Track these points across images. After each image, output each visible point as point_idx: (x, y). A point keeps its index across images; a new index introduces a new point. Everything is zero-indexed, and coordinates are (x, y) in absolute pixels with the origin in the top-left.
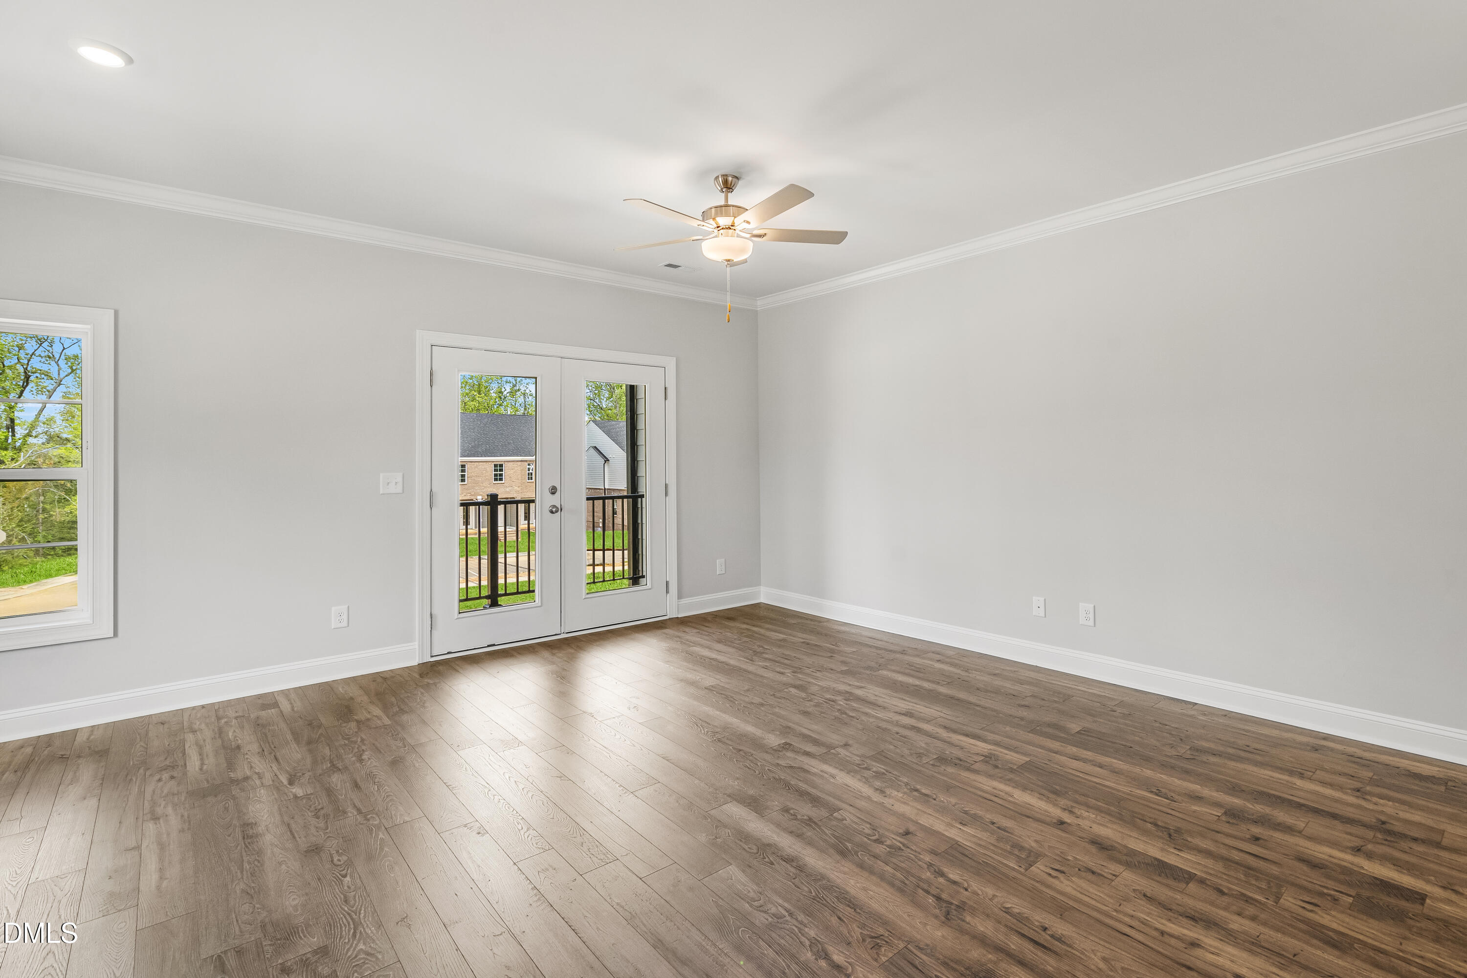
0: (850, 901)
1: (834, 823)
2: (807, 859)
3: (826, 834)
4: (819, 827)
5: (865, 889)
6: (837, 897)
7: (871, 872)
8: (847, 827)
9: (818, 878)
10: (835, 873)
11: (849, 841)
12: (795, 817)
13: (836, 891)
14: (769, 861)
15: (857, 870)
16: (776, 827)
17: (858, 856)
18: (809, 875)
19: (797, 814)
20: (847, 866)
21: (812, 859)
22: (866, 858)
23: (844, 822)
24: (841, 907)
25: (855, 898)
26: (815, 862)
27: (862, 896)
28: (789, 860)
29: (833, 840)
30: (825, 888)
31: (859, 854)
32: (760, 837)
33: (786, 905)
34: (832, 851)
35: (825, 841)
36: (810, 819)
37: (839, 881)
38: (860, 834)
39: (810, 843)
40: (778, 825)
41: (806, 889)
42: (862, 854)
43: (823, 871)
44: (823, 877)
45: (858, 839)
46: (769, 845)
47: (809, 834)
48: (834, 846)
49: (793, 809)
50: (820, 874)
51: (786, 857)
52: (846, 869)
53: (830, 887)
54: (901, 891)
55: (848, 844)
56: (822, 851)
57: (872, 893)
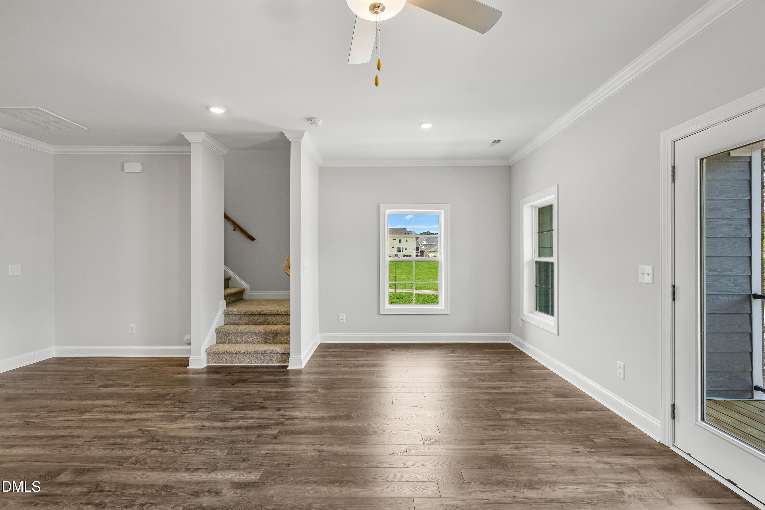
0: (154, 469)
1: (180, 502)
2: (187, 475)
3: (182, 492)
4: (188, 494)
5: (147, 477)
6: (162, 467)
7: (145, 486)
8: (169, 503)
9: (175, 470)
10: (167, 476)
11: (164, 496)
12: (209, 492)
13: (163, 469)
14: (207, 465)
15: (155, 482)
16: (216, 481)
17: (155, 490)
18: (181, 469)
19: (209, 494)
20: (161, 482)
21: (185, 476)
22: (150, 491)
23: (172, 506)
24: (158, 465)
25: (152, 471)
26: (180, 475)
27: (148, 473)
28: (196, 470)
29: (175, 491)
30: (170, 468)
31: (155, 491)
32: (221, 472)
33: (186, 455)
34: (173, 485)
35: (181, 488)
36: (198, 496)
37: (163, 473)
38: (158, 503)
39: (189, 483)
40: (216, 482)
41: (179, 463)
42: (153, 492)
43: (175, 474)
44: (173, 471)
45: (159, 499)
46: (213, 471)
47: (193, 487)
48: (173, 488)
49: (214, 497)
50: (175, 472)
51: (199, 470)
52: (161, 480)
53: (167, 469)
54: (125, 485)
55: (165, 493)
56: (180, 482)
57: (143, 477)
